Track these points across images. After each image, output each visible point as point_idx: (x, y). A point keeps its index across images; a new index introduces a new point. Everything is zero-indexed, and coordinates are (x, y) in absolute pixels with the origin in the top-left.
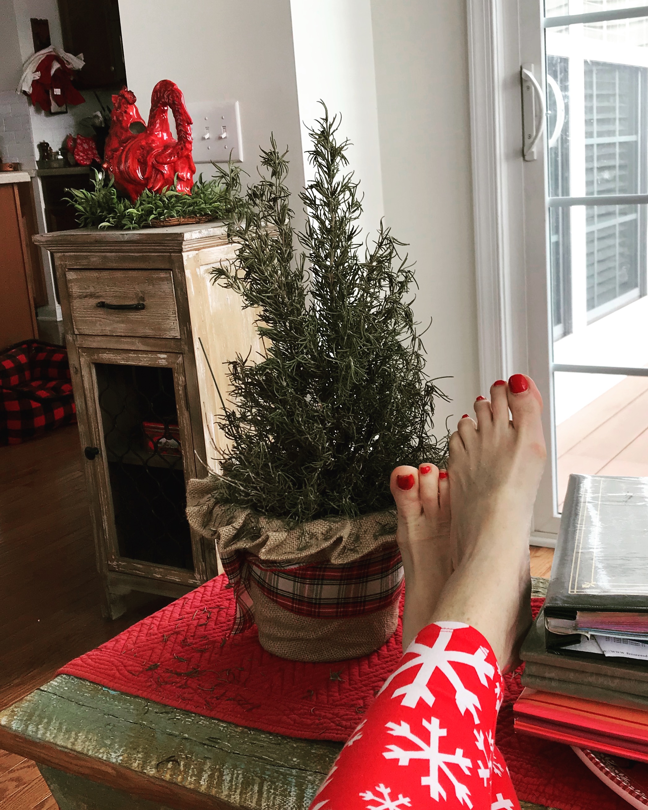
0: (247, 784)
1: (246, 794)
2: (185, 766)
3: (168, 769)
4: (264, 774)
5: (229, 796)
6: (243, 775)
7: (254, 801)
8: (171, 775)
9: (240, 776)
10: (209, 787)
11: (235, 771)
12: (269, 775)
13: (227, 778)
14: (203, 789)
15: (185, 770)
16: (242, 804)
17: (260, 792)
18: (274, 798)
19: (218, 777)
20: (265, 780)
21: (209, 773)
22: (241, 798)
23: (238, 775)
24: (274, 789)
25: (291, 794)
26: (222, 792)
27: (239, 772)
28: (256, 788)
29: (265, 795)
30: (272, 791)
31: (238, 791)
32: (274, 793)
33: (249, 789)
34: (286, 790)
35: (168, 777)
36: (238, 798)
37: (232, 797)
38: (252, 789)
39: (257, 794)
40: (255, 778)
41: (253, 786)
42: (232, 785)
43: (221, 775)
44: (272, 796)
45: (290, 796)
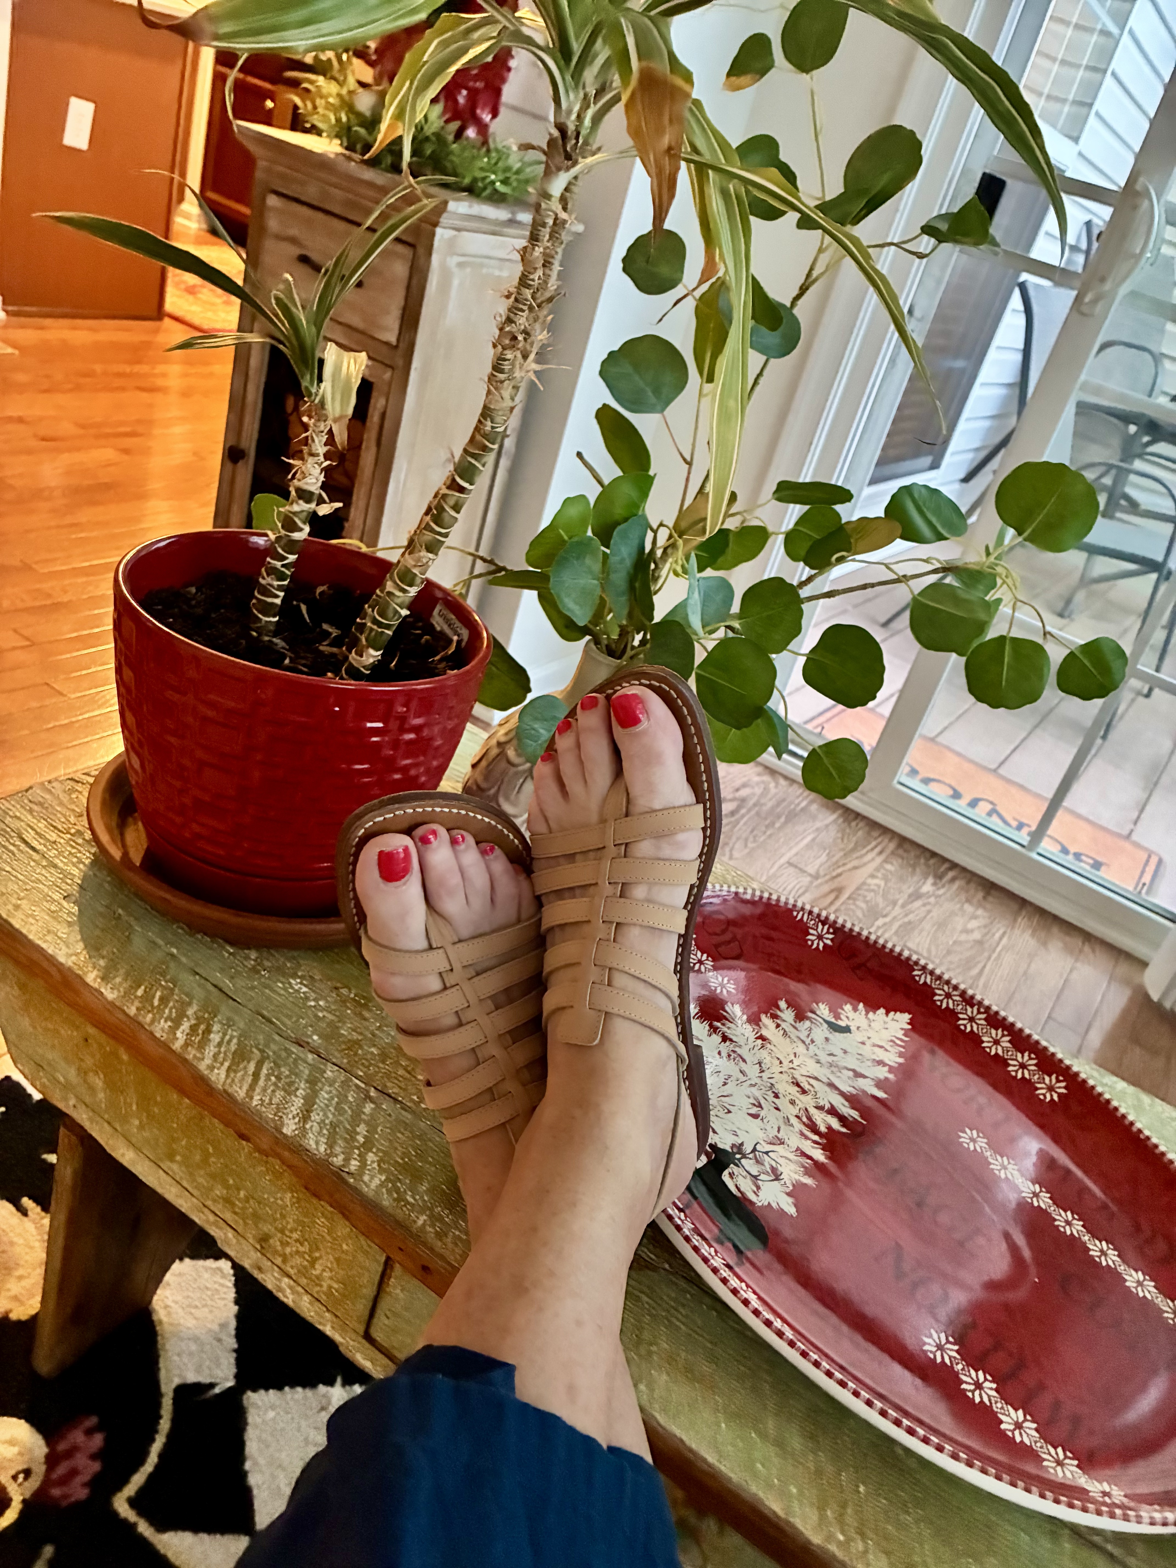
0: (240, 1056)
1: (235, 1072)
2: (161, 999)
3: (136, 997)
4: (268, 1047)
5: (211, 1068)
6: (239, 1040)
7: (245, 1087)
8: (138, 1009)
9: (235, 1041)
10: (186, 1045)
11: (230, 1031)
12: (274, 1053)
13: (215, 1038)
14: (177, 1046)
15: (159, 1005)
16: (227, 1087)
17: (256, 1075)
18: (273, 1091)
19: (203, 1033)
20: (268, 1057)
21: (193, 1022)
22: (227, 1076)
23: (232, 1037)
24: (276, 1077)
25: (298, 1093)
26: (203, 1059)
27: (235, 1034)
28: (252, 1067)
29: (261, 1083)
30: (273, 1078)
31: (227, 1064)
32: (275, 1084)
33: (241, 1066)
34: (293, 1083)
35: (132, 1011)
36: (223, 1076)
37: (216, 1071)
38: (245, 1068)
39: (251, 1078)
40: (255, 1050)
41: (249, 1062)
42: (220, 1052)
43: (208, 1031)
44: (272, 1088)
45: (296, 1096)
